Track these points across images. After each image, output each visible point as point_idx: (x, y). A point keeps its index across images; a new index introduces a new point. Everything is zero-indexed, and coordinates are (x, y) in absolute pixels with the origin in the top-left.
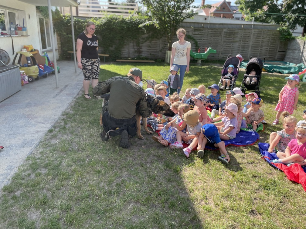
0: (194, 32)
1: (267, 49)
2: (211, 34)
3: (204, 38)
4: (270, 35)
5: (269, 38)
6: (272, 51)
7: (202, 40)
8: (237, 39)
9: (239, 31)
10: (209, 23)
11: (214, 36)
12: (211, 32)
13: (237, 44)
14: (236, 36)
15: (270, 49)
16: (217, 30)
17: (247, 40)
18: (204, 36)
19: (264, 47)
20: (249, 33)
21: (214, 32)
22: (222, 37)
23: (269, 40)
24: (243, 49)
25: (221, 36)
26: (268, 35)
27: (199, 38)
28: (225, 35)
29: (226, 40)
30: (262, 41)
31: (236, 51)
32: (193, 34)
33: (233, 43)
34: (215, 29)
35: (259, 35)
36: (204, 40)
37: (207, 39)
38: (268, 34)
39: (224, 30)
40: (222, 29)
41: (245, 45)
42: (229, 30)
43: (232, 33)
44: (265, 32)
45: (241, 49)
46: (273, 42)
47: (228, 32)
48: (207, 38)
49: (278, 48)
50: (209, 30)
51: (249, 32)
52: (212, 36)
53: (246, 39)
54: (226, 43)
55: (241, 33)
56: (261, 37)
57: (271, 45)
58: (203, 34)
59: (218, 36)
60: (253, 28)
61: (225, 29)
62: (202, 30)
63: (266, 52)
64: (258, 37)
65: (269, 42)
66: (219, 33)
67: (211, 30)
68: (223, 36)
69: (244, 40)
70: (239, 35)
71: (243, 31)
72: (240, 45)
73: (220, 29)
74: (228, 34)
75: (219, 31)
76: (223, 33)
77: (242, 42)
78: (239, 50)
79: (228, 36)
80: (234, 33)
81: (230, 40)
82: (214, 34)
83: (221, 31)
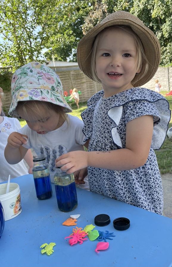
10: (55, 66)
12: (61, 75)
13: (86, 85)
16: (65, 73)
21: (64, 75)
24: (91, 89)
25: (71, 79)
29: (76, 82)
31: (86, 92)
33: (82, 85)
34: (63, 72)
39: (72, 73)
40: (69, 72)
42: (75, 72)
45: (89, 89)
47: (75, 74)
61: (72, 71)
66: (68, 76)
68: (72, 78)
70: (84, 76)
72: (88, 86)
73: (68, 72)
74: (76, 76)
75: (67, 73)
76: (71, 75)
77: (88, 83)
78: (88, 90)
79: (76, 78)
80: (80, 74)
81: (78, 82)
82: (64, 77)
83: (69, 73)
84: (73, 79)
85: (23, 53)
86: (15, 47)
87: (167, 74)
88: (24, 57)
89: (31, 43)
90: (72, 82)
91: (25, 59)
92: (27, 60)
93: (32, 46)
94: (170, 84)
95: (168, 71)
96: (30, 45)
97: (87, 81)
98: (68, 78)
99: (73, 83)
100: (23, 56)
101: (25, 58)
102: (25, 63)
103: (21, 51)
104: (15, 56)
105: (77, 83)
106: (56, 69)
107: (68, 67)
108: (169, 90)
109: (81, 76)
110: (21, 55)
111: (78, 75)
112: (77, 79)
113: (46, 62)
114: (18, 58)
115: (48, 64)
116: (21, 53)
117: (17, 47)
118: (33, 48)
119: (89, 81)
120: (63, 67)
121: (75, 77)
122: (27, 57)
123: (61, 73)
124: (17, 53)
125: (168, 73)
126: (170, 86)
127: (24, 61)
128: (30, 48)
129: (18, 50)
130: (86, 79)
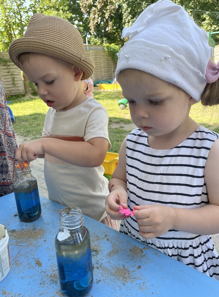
1: (105, 70)
5: (104, 58)
6: (109, 72)
15: (107, 70)
19: (103, 69)
20: (88, 55)
23: (104, 60)
30: (100, 62)
35: (96, 56)
38: (103, 55)
44: (100, 53)
46: (108, 63)
49: (113, 68)
56: (98, 59)
57: (107, 66)
60: (89, 49)
63: (105, 73)
64: (96, 59)
65: (104, 63)
85: (12, 27)
86: (2, 19)
88: (12, 32)
89: (21, 17)
91: (15, 35)
92: (16, 36)
93: (22, 20)
96: (20, 19)
100: (12, 30)
101: (14, 33)
102: (14, 38)
103: (9, 25)
104: (3, 30)
110: (9, 29)
114: (6, 33)
116: (10, 28)
117: (5, 20)
118: (23, 21)
122: (17, 32)
124: (6, 27)
127: (13, 37)
128: (20, 22)
129: (6, 23)
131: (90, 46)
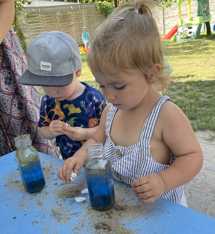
0: (27, 20)
2: (46, 20)
3: (41, 26)
4: (97, 14)
5: (97, 17)
7: (40, 29)
8: (72, 23)
9: (71, 13)
10: (38, 6)
11: (51, 22)
12: (46, 17)
13: (74, 29)
14: (70, 19)
16: (51, 15)
17: (81, 23)
18: (40, 23)
20: (80, 15)
21: (49, 17)
22: (59, 23)
23: (97, 19)
25: (57, 21)
26: (95, 14)
27: (36, 27)
28: (60, 20)
30: (93, 21)
32: (28, 22)
33: (70, 28)
34: (48, 13)
35: (89, 15)
36: (42, 29)
37: (45, 28)
39: (58, 14)
40: (55, 13)
41: (81, 28)
42: (61, 13)
43: (66, 16)
44: (92, 11)
47: (62, 15)
48: (44, 25)
50: (43, 16)
51: (80, 13)
52: (48, 22)
53: (79, 21)
54: (64, 29)
55: (74, 15)
56: (91, 18)
58: (38, 21)
59: (54, 22)
60: (80, 9)
61: (58, 12)
62: (36, 16)
64: (89, 18)
66: (53, 18)
67: (44, 16)
68: (58, 20)
69: (78, 23)
70: (73, 18)
71: (75, 13)
72: (77, 29)
73: (53, 13)
74: (63, 18)
75: (53, 15)
76: (58, 17)
77: (77, 26)
78: (77, 34)
79: (63, 21)
80: (68, 16)
81: (66, 24)
82: (49, 19)
83: (55, 15)
84: (60, 22)
87: (162, 15)
90: (59, 24)
94: (165, 27)
95: (163, 12)
97: (76, 24)
98: (54, 20)
99: (60, 26)
105: (64, 26)
106: (40, 10)
107: (53, 7)
108: (165, 33)
109: (68, 18)
111: (65, 16)
112: (65, 22)
113: (28, 2)
115: (31, 3)
119: (77, 24)
120: (47, 7)
121: (61, 19)
123: (46, 14)
125: (164, 14)
126: (165, 29)
130: (74, 21)
131: (81, 5)
